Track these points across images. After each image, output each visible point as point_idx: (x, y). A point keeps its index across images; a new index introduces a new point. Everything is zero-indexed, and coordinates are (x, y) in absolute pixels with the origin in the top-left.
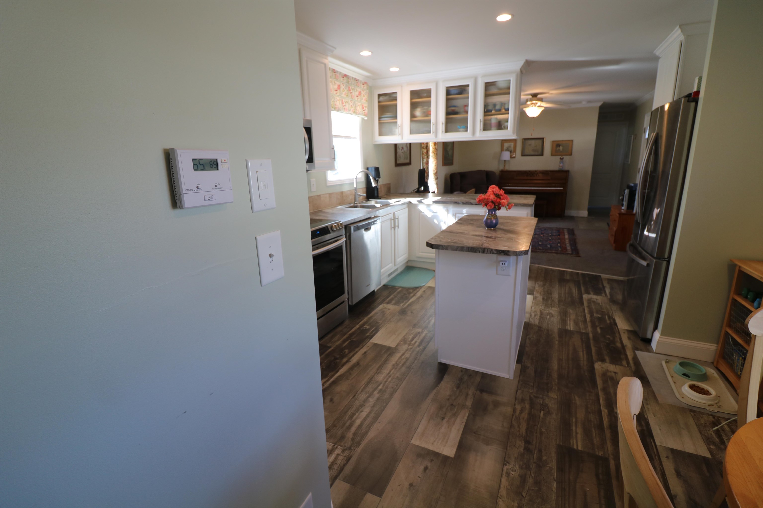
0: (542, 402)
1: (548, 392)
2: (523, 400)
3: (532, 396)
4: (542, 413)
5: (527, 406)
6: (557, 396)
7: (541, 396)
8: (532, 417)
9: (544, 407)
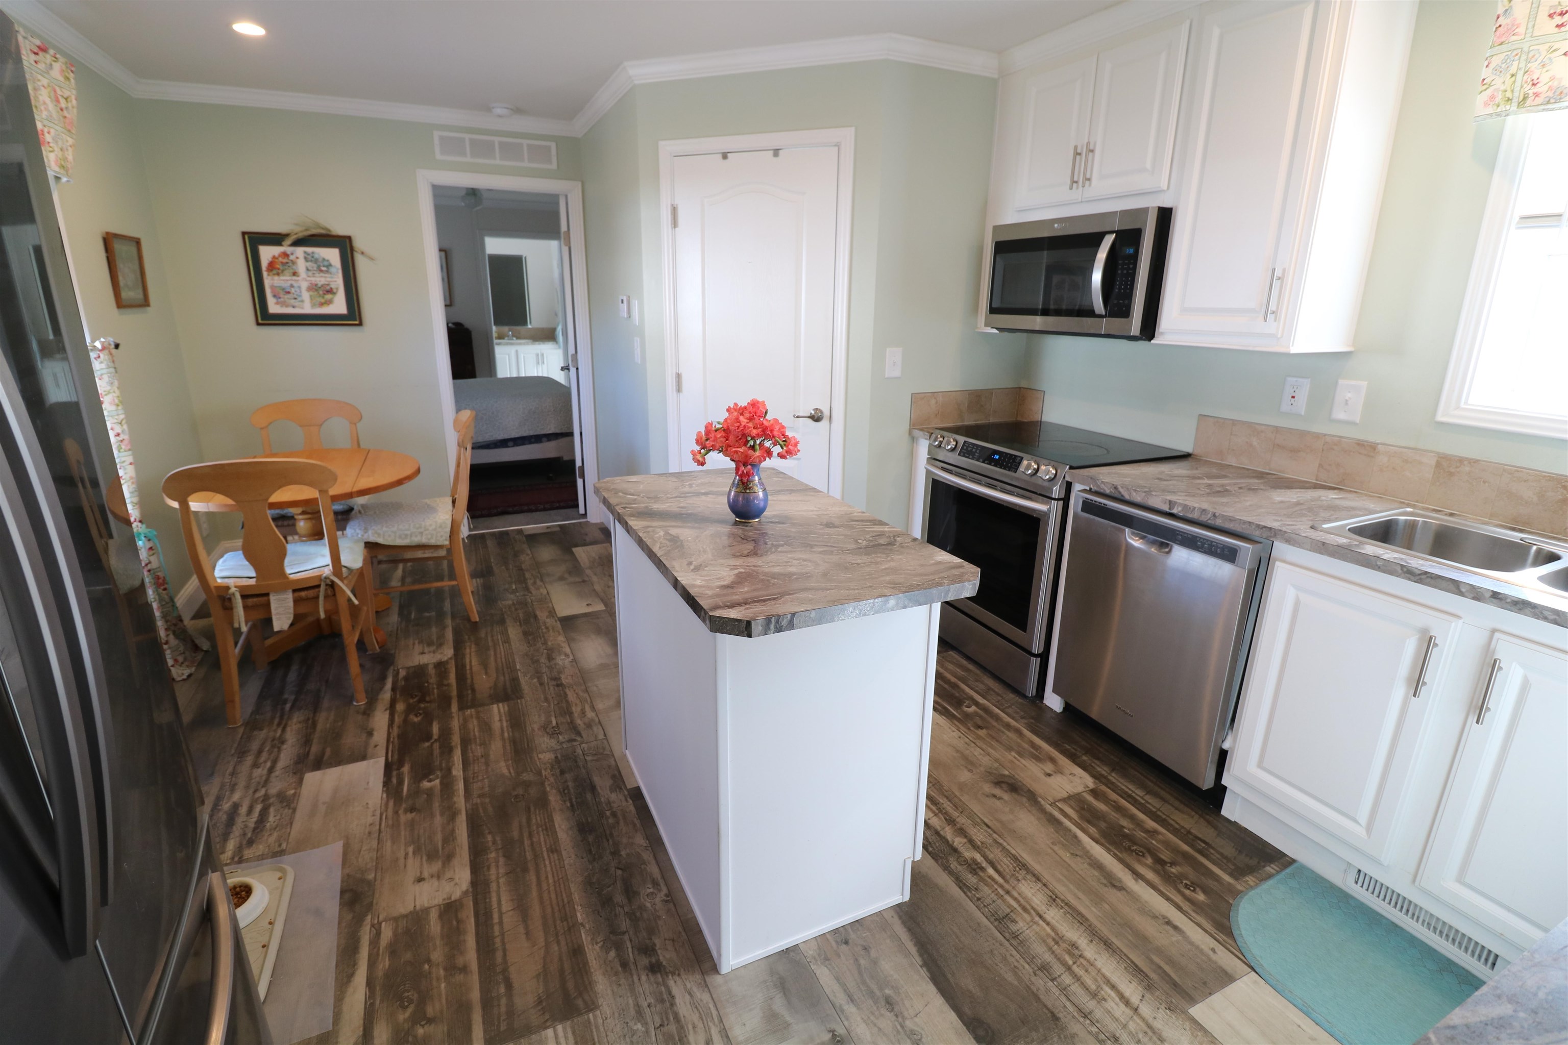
0: (561, 737)
2: (589, 725)
3: (579, 739)
5: (579, 722)
7: (565, 746)
8: (567, 711)
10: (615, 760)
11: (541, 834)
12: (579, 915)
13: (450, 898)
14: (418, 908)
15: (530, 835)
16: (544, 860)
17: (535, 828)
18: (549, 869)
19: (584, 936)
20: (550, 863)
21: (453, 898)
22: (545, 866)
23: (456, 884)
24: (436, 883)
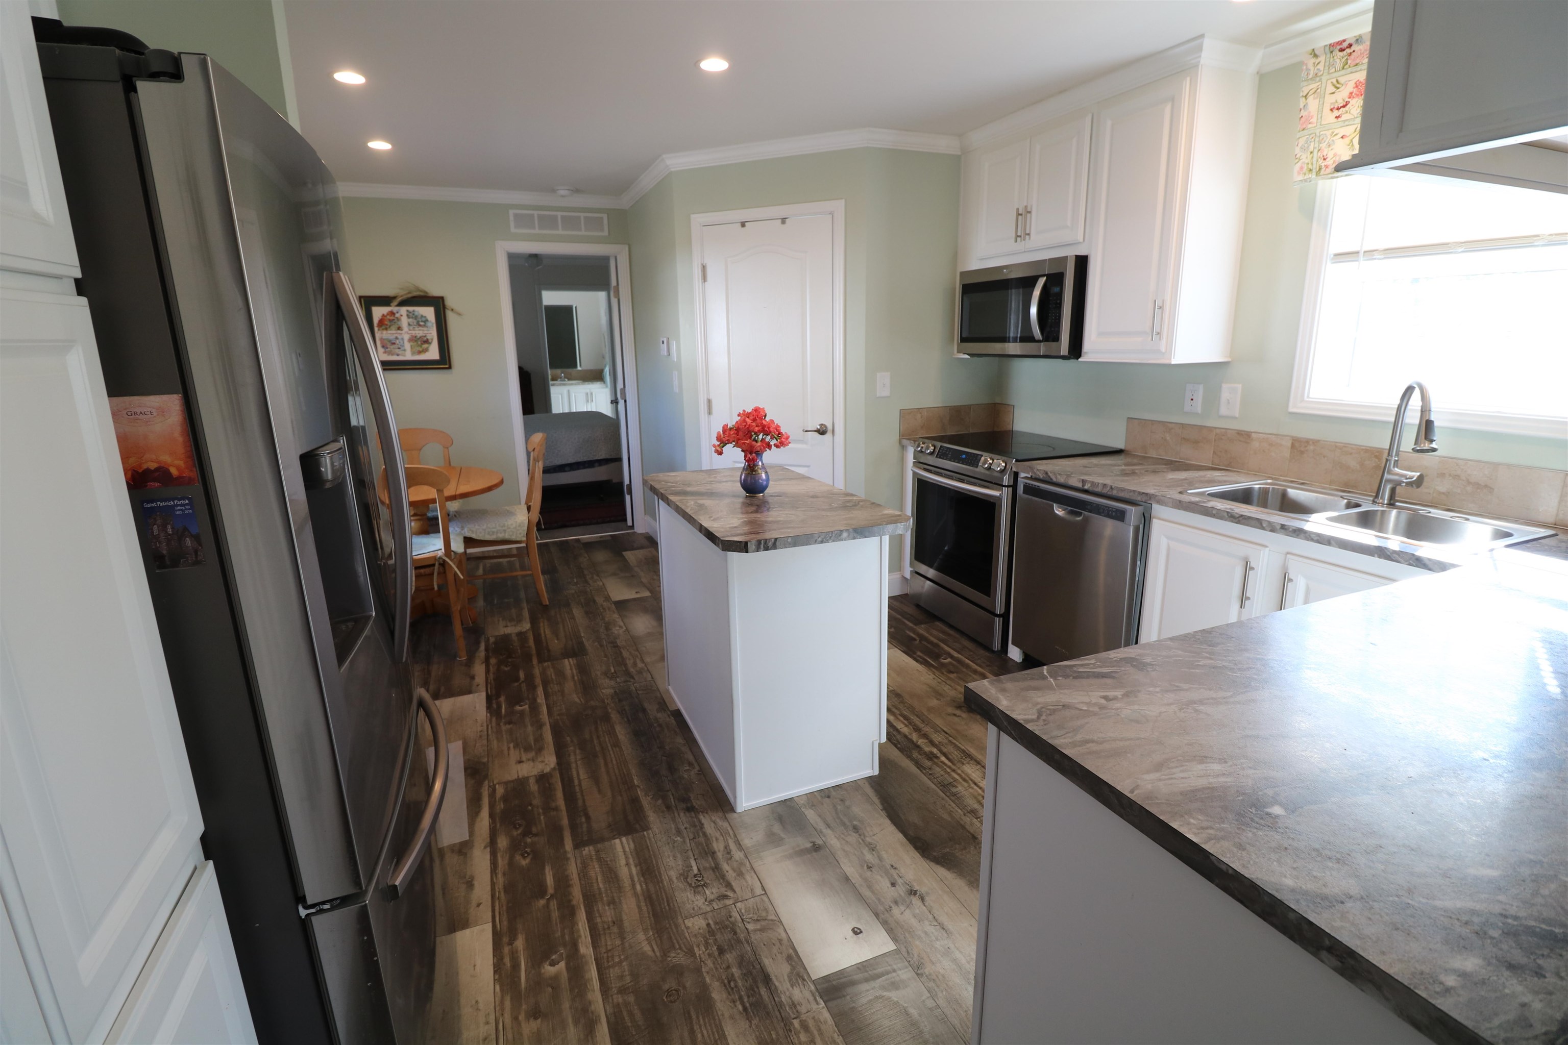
0: (618, 679)
1: (615, 692)
2: (640, 672)
3: (632, 680)
4: (613, 671)
5: (632, 670)
6: (602, 693)
7: (622, 685)
8: (622, 662)
9: (613, 677)
10: (660, 693)
11: (606, 737)
12: (635, 781)
13: (543, 772)
14: (520, 777)
15: (598, 737)
16: (609, 751)
17: (601, 733)
18: (613, 756)
19: (639, 793)
20: (614, 753)
21: (545, 772)
22: (610, 755)
23: (547, 764)
24: (532, 764)
